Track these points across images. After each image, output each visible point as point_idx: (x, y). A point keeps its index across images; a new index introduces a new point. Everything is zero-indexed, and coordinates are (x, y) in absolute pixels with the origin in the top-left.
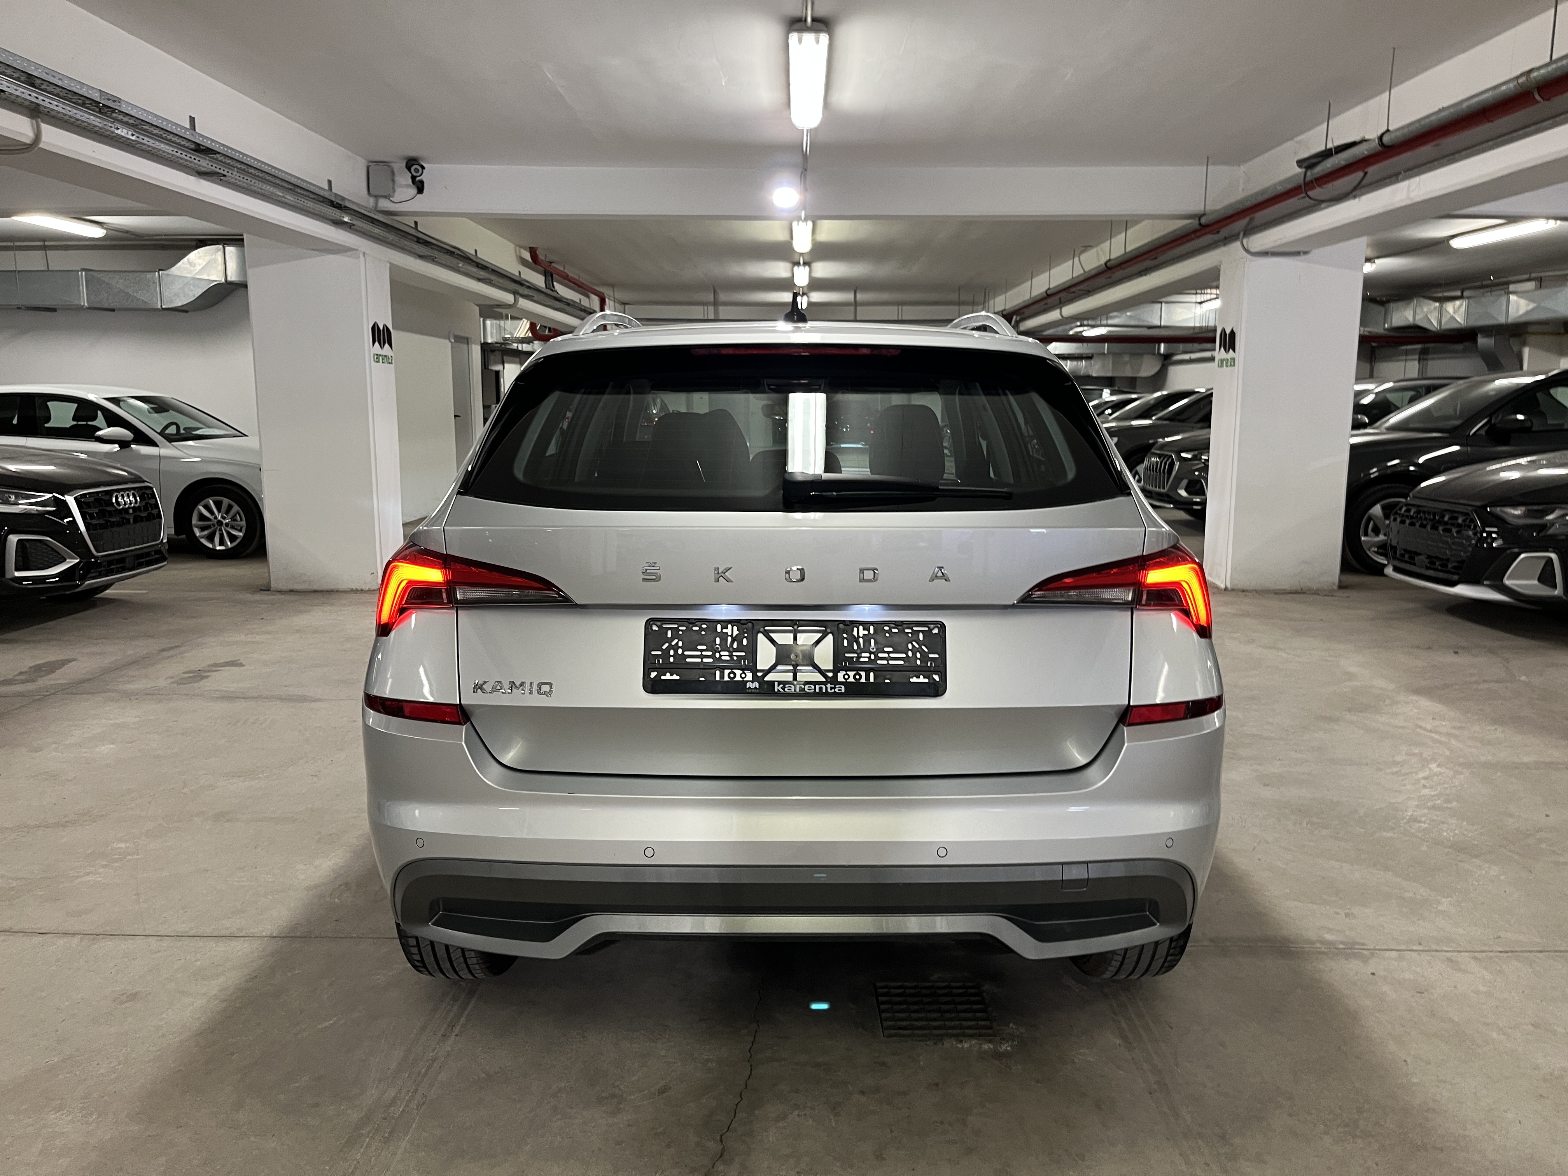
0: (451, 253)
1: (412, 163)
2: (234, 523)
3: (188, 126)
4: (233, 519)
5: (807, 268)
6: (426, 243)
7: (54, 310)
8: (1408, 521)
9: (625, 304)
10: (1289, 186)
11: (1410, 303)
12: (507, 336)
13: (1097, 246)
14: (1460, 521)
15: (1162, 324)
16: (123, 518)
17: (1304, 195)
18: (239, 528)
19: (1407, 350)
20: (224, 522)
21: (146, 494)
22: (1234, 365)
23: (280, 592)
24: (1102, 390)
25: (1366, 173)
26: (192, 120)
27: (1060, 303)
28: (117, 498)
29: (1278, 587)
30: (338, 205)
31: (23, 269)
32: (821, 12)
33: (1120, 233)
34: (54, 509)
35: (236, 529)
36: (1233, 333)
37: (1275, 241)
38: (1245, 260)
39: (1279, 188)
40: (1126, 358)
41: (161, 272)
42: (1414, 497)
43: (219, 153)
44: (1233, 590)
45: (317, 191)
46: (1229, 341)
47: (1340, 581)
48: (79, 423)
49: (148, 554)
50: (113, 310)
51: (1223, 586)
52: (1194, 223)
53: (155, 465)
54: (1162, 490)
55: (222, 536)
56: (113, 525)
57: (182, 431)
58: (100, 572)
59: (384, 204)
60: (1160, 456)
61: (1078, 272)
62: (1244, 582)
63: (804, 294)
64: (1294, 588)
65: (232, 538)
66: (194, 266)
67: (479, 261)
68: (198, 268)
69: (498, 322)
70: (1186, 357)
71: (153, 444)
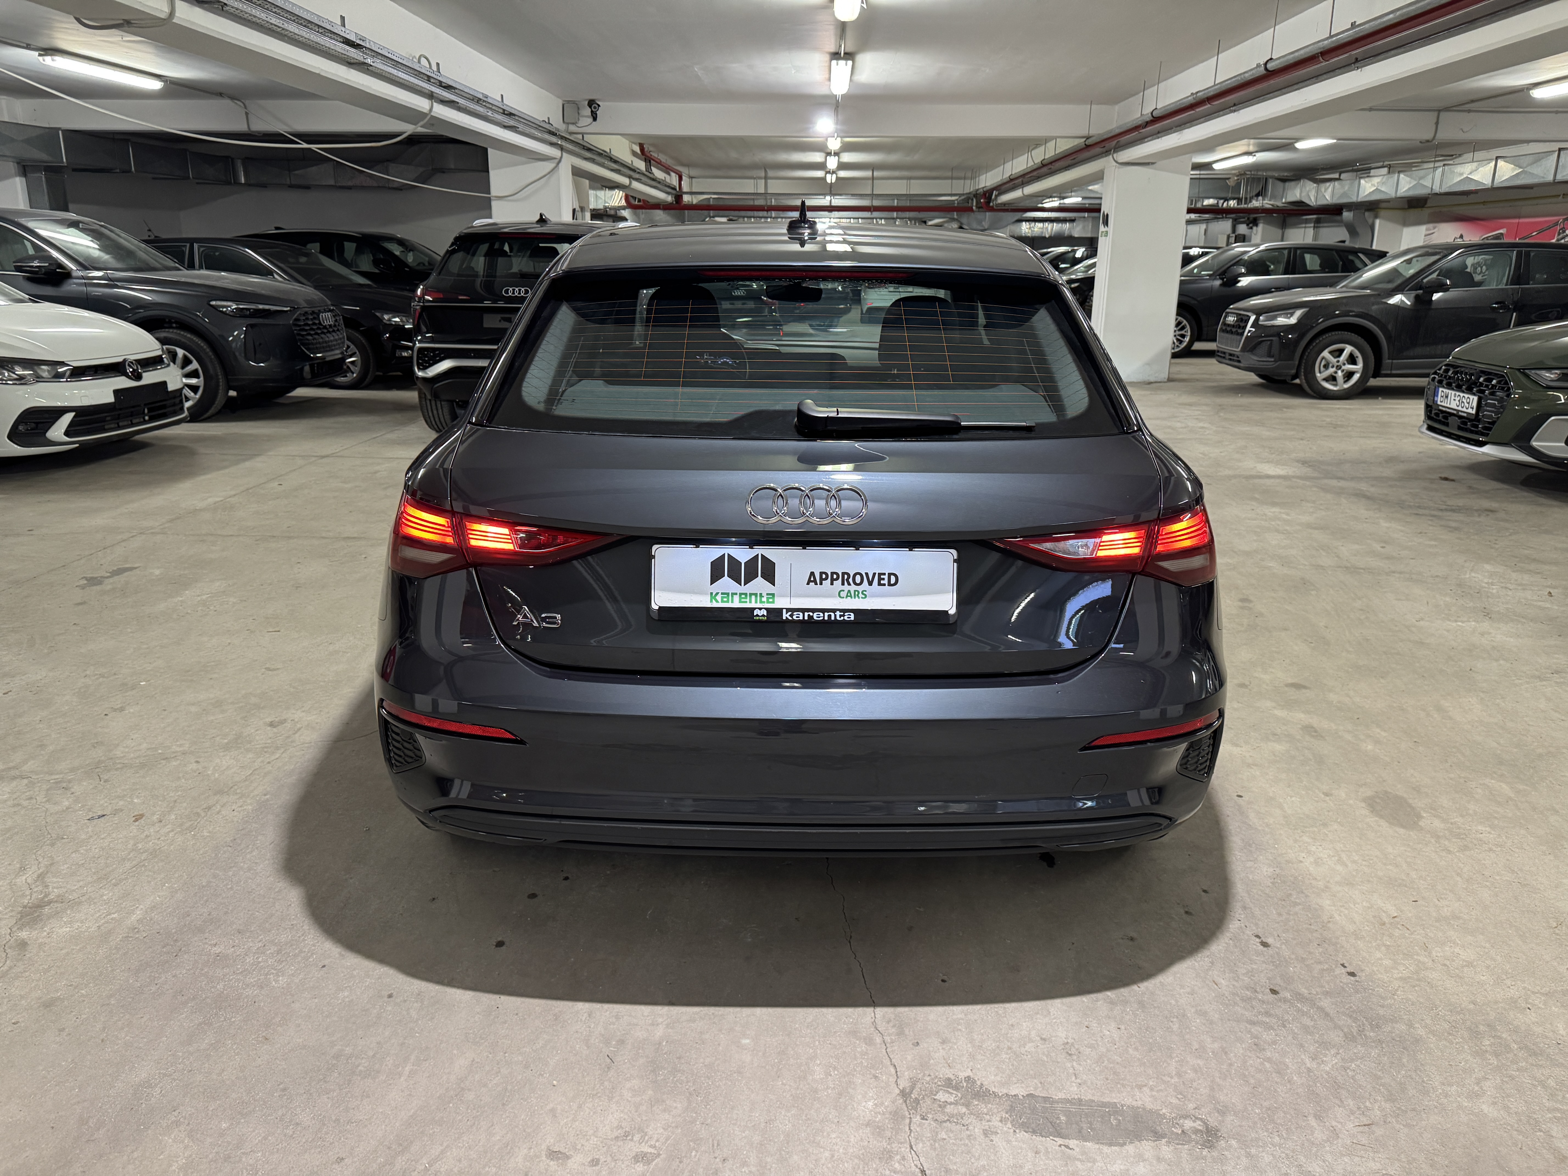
1: (592, 103)
3: (500, 100)
6: (589, 150)
11: (1298, 184)
22: (1107, 236)
26: (502, 96)
32: (848, 50)
36: (1107, 215)
37: (1131, 156)
46: (1106, 220)
52: (1084, 142)
59: (572, 128)
67: (613, 158)
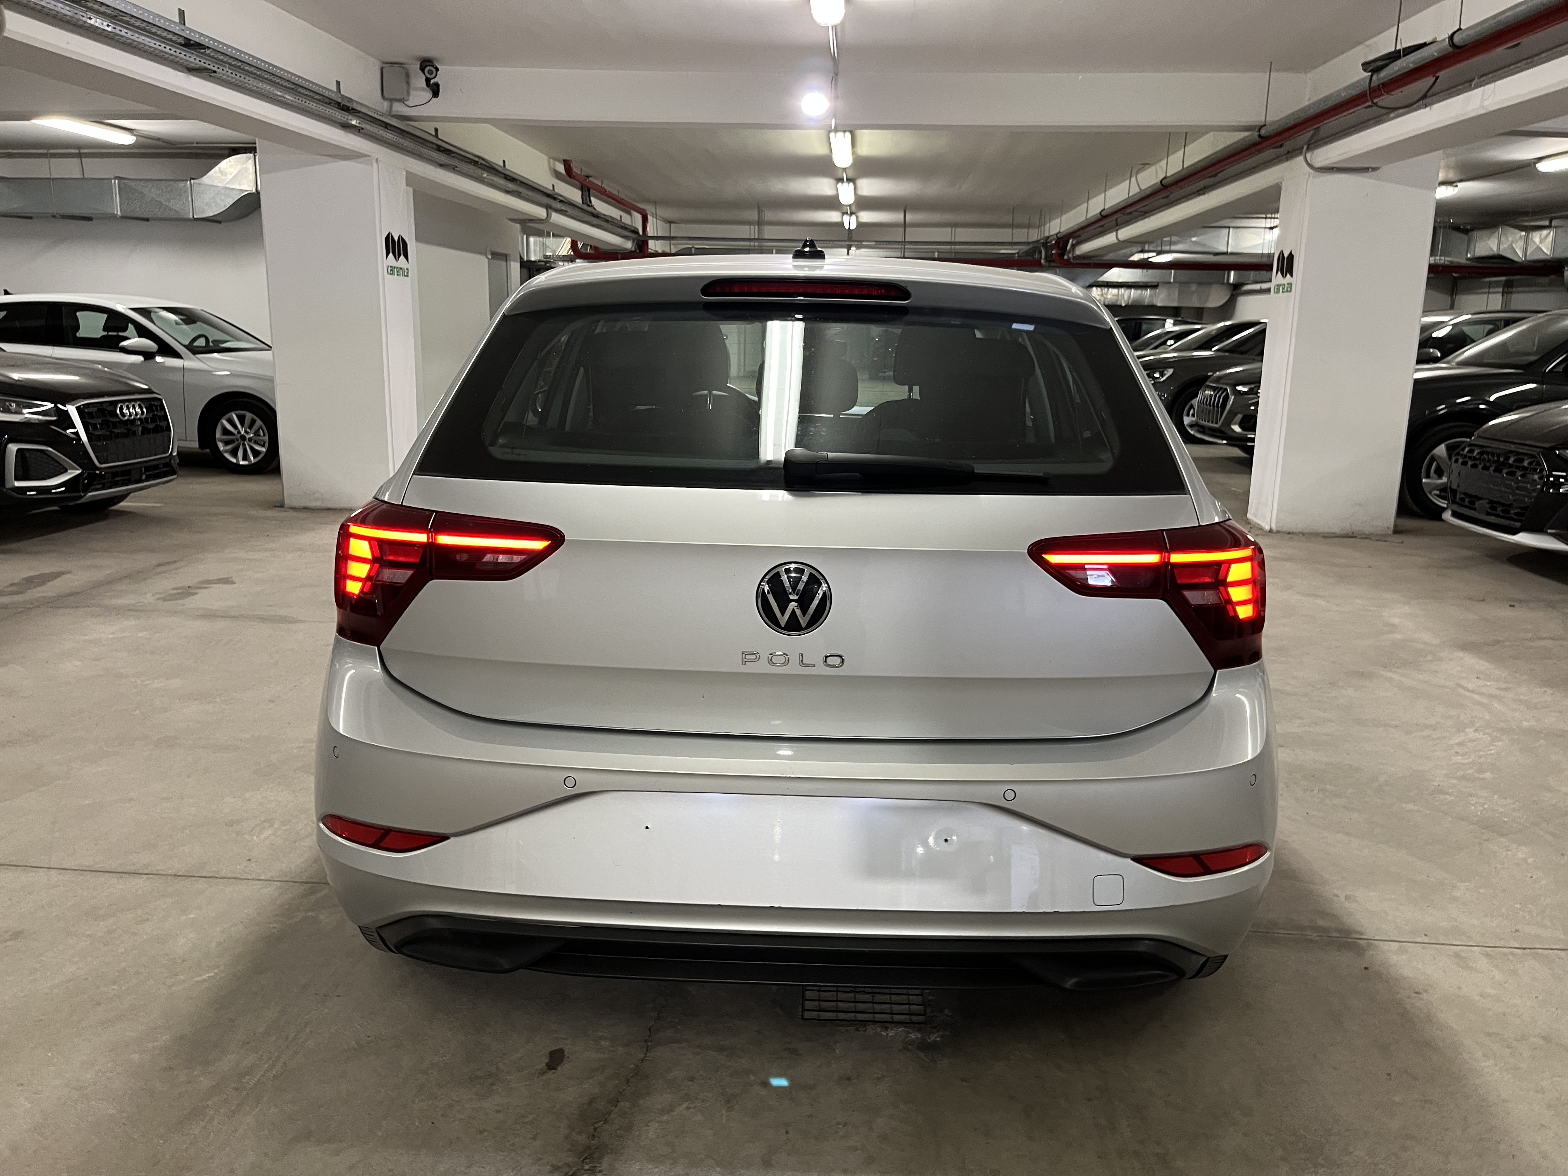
0: (475, 163)
1: (427, 64)
2: (257, 438)
3: (175, 19)
4: (256, 434)
5: (851, 185)
6: (446, 151)
7: (89, 219)
8: (1470, 463)
9: (670, 222)
10: (1354, 92)
11: (1494, 233)
12: (548, 254)
13: (1156, 163)
14: (1526, 463)
15: (1229, 251)
16: (129, 430)
17: (1370, 103)
18: (262, 443)
19: (1490, 282)
20: (247, 437)
21: (154, 406)
22: (1291, 291)
23: (293, 509)
24: (1165, 320)
25: (1437, 78)
26: (181, 13)
27: (1117, 225)
28: (121, 409)
29: (1327, 530)
30: (346, 107)
31: (57, 176)
33: (1178, 150)
34: (56, 418)
35: (260, 445)
36: (1291, 256)
37: (1340, 155)
38: (1307, 176)
39: (1343, 95)
40: (1194, 287)
41: (192, 181)
42: (1479, 437)
43: (209, 48)
44: (1278, 532)
45: (327, 94)
46: (1287, 264)
47: (1395, 526)
48: (110, 333)
49: (156, 467)
50: (147, 220)
51: (1267, 528)
52: (1253, 135)
53: (178, 377)
54: (1214, 425)
55: (245, 451)
56: (117, 436)
57: (211, 344)
58: (104, 484)
59: (399, 108)
60: (1214, 389)
61: (1135, 190)
62: (1292, 523)
63: (852, 214)
64: (1345, 532)
65: (256, 453)
66: (225, 176)
67: (506, 172)
68: (230, 177)
69: (541, 239)
70: (1257, 287)
71: (177, 355)
